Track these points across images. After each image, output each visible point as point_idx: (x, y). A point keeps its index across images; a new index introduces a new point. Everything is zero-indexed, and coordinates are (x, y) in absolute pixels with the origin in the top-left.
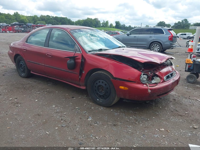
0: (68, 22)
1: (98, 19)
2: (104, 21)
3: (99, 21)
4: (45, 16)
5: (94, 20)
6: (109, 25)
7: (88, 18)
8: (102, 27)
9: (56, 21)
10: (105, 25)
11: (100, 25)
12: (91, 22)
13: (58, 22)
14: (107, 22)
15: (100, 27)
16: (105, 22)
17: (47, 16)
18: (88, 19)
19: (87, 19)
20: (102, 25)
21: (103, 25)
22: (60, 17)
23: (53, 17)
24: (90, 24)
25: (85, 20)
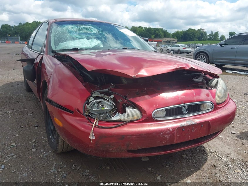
0: (163, 34)
1: (203, 30)
2: (212, 32)
3: (205, 33)
4: (136, 28)
5: (198, 31)
6: (219, 38)
7: (190, 29)
8: (209, 39)
9: (149, 33)
10: (213, 37)
11: (206, 38)
12: (193, 34)
13: (151, 34)
14: (217, 34)
15: (205, 40)
16: (214, 33)
17: (140, 27)
18: (190, 31)
19: (188, 30)
20: (208, 38)
21: (210, 37)
22: (154, 29)
23: (146, 28)
24: (192, 36)
25: (186, 31)
